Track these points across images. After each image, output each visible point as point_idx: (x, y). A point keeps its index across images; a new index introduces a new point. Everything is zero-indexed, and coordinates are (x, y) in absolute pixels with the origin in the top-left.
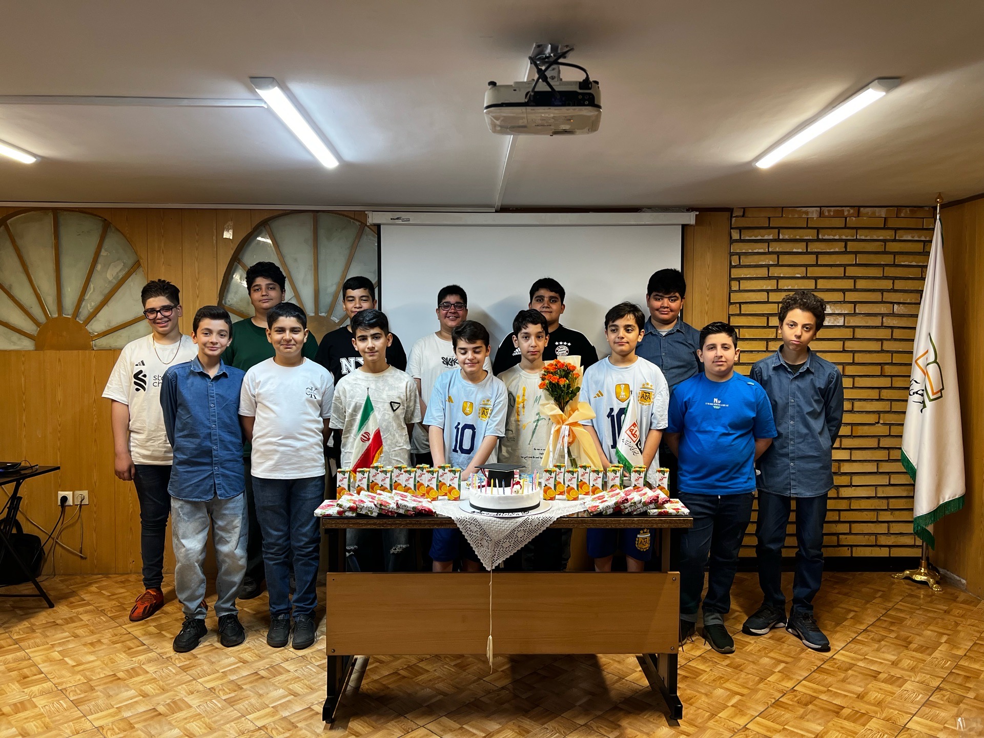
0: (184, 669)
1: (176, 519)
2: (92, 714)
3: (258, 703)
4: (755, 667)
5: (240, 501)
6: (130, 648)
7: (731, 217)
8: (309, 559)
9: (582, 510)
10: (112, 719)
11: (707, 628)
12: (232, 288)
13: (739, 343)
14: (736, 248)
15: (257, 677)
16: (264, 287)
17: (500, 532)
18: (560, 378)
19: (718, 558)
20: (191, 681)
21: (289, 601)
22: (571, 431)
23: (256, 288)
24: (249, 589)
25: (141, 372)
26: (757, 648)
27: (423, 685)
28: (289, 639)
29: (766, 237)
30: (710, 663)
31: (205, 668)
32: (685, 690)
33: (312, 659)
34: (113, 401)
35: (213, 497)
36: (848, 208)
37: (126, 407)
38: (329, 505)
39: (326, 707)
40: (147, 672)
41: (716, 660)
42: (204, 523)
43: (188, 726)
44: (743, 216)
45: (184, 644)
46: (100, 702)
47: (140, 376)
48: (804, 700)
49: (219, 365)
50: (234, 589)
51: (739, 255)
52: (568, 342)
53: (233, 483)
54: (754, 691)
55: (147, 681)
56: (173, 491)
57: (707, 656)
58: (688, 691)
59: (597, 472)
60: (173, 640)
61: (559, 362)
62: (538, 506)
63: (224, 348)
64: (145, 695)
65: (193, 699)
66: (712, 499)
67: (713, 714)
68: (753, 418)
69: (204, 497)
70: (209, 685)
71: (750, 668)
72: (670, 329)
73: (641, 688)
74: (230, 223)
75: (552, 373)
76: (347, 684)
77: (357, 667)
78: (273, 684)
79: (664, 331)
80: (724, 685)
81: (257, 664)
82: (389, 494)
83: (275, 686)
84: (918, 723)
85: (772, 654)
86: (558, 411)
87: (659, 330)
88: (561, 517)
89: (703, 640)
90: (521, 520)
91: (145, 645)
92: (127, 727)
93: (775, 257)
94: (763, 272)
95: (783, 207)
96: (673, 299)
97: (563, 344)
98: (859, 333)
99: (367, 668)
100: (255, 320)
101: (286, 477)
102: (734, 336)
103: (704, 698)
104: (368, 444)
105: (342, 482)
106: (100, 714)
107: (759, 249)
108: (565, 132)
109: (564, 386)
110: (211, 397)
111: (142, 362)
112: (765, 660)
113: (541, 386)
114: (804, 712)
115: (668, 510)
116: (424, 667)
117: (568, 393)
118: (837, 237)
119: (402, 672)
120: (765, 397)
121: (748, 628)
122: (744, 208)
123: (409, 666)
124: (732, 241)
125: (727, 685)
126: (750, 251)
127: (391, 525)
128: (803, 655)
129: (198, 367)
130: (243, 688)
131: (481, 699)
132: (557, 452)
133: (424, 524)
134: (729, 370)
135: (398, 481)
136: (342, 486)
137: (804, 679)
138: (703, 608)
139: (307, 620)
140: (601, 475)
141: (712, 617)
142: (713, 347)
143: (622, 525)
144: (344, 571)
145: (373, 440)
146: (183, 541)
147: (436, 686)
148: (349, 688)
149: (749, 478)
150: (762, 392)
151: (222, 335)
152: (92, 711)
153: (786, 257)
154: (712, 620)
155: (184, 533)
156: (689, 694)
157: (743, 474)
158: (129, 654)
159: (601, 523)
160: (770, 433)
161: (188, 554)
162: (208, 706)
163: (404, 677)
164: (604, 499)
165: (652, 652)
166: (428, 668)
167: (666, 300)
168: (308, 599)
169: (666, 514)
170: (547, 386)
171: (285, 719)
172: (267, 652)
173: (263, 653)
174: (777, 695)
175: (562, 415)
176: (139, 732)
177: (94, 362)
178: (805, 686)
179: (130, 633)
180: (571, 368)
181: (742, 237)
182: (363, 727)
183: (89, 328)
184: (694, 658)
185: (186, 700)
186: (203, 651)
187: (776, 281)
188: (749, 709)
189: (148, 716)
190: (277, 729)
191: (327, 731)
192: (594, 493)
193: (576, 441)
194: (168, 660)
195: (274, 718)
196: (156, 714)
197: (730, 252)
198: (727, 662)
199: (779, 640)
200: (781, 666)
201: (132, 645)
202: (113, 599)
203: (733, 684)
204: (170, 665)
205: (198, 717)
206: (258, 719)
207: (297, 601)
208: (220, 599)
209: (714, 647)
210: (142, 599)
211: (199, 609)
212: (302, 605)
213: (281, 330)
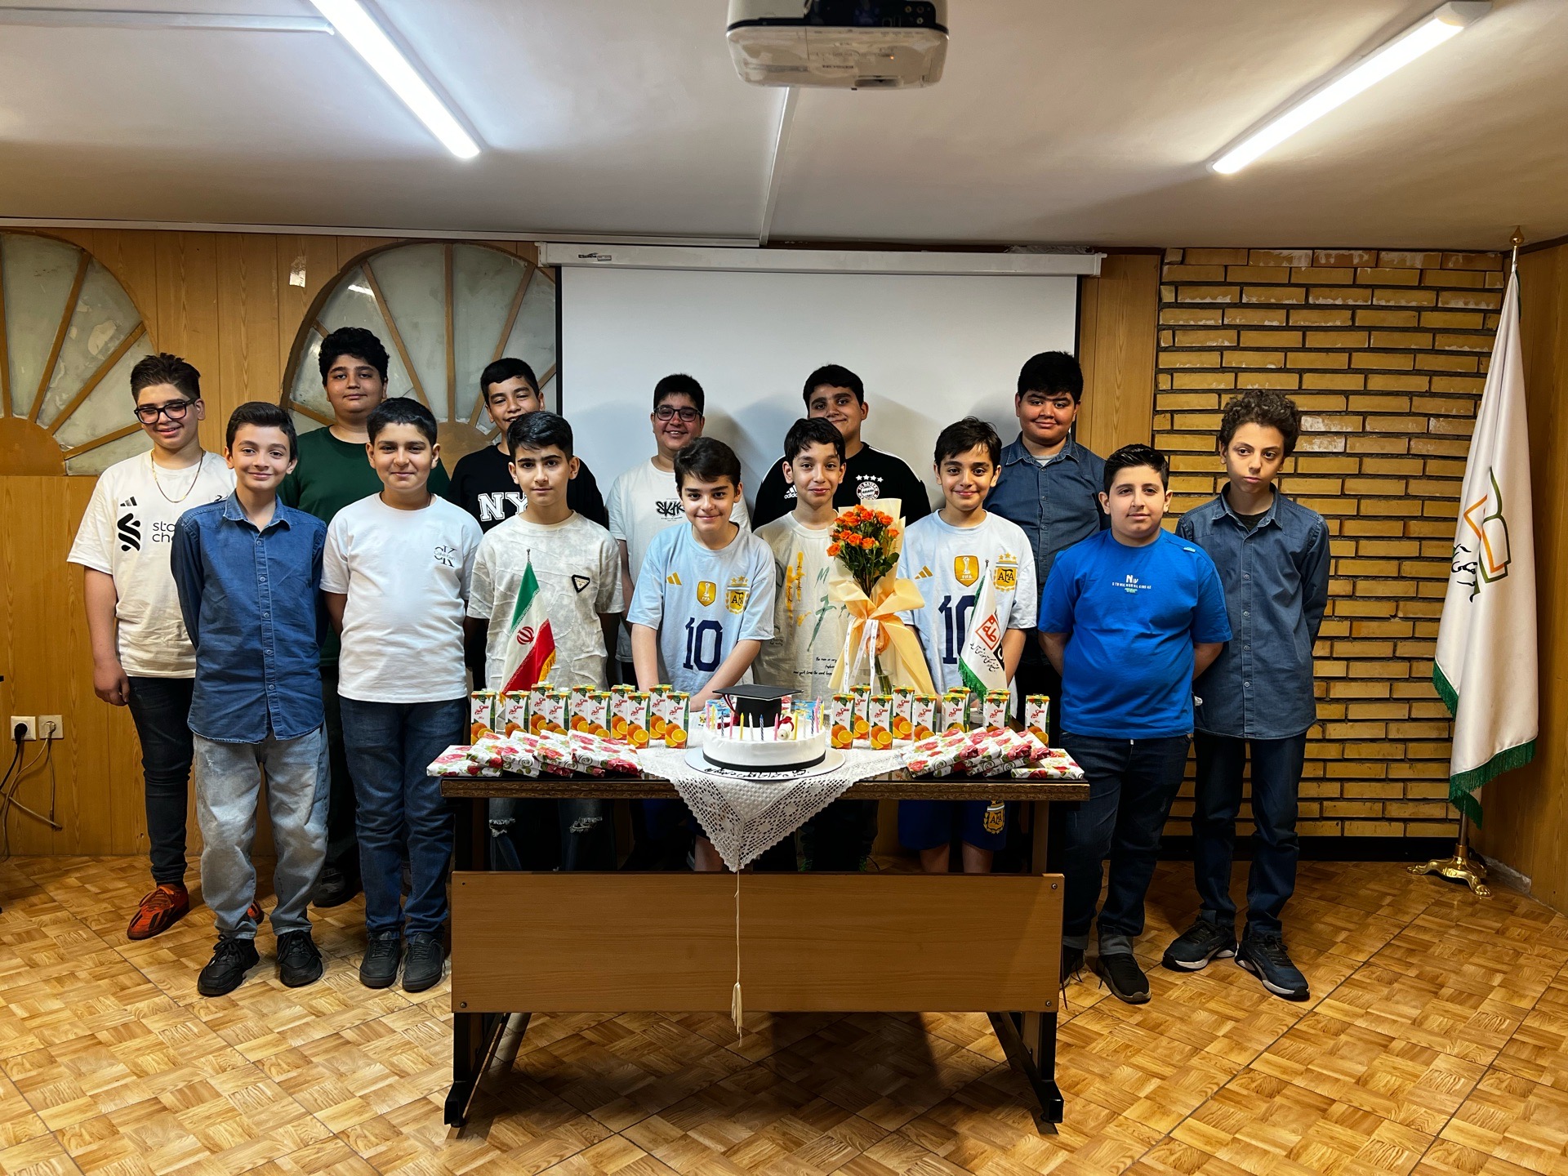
0: (214, 1026)
1: (201, 771)
2: (47, 1107)
4: (1184, 1028)
5: (315, 742)
6: (124, 988)
7: (1162, 263)
8: (434, 841)
9: (899, 768)
10: (79, 1117)
11: (1105, 958)
12: (306, 372)
13: (1171, 480)
14: (1169, 317)
15: (337, 1041)
16: (351, 373)
17: (754, 805)
18: (864, 537)
19: (1126, 844)
20: (224, 1047)
21: (400, 910)
22: (881, 629)
23: (339, 373)
25: (132, 516)
26: (1188, 994)
27: (622, 1057)
28: (398, 973)
29: (1219, 300)
30: (1109, 1021)
31: (250, 1024)
32: (1067, 1068)
33: (435, 1010)
34: (88, 569)
35: (264, 736)
36: (1360, 252)
37: (110, 579)
38: (455, 756)
39: (452, 1099)
40: (150, 1032)
41: (1119, 1016)
42: (250, 777)
43: (210, 1131)
44: (1182, 262)
45: (217, 981)
46: (63, 1085)
47: (129, 524)
48: (1268, 1087)
49: (273, 507)
50: (305, 889)
51: (1174, 329)
52: (877, 476)
53: (303, 711)
54: (1184, 1070)
55: (148, 1047)
56: (197, 725)
57: (1104, 1008)
58: (1073, 1071)
59: (926, 701)
60: (199, 974)
61: (863, 509)
62: (822, 760)
63: (282, 477)
64: (141, 1073)
66: (1120, 745)
67: (1115, 1113)
68: (1193, 608)
69: (250, 736)
70: (253, 1057)
71: (1176, 1029)
72: (1055, 455)
73: (992, 1065)
74: (302, 259)
75: (851, 529)
76: (492, 1055)
77: (510, 1026)
78: (366, 1055)
79: (1044, 457)
80: (1134, 1060)
81: (340, 1018)
83: (369, 1057)
84: (1460, 1130)
85: (1212, 1005)
86: (859, 594)
87: (1036, 457)
88: (861, 780)
89: (1098, 979)
90: (791, 785)
91: (150, 982)
92: (105, 1133)
93: (1234, 333)
94: (1212, 360)
95: (1249, 249)
96: (1060, 402)
97: (870, 480)
98: (1370, 466)
99: (528, 1027)
100: (336, 431)
101: (397, 699)
102: (1164, 470)
103: (1098, 1084)
104: (530, 646)
105: (480, 714)
106: (62, 1107)
107: (1207, 320)
108: (880, 82)
109: (872, 551)
110: (261, 564)
111: (133, 499)
112: (1201, 1016)
113: (831, 551)
114: (1268, 1109)
115: (1046, 770)
116: (626, 1025)
117: (877, 564)
118: (1339, 302)
119: (589, 1035)
120: (1213, 573)
121: (1173, 960)
122: (1184, 249)
123: (600, 1024)
124: (1162, 306)
125: (1139, 1060)
126: (1192, 323)
127: (562, 791)
128: (1264, 1007)
129: (236, 510)
130: (311, 1062)
131: (720, 1083)
132: (857, 664)
133: (622, 791)
134: (1155, 527)
135: (579, 714)
136: (480, 721)
137: (1266, 1050)
138: (1099, 926)
139: (428, 943)
140: (931, 706)
141: (1114, 941)
142: (1128, 489)
145: (538, 640)
146: (215, 810)
147: (644, 1059)
148: (495, 1062)
149: (1183, 711)
150: (1208, 564)
151: (277, 454)
152: (48, 1101)
153: (1253, 334)
154: (1113, 947)
155: (217, 795)
156: (1074, 1077)
157: (1173, 704)
159: (930, 791)
160: (1219, 635)
161: (223, 832)
163: (591, 1043)
164: (936, 750)
165: (1012, 1009)
166: (633, 1026)
167: (1049, 404)
168: (432, 907)
169: (1044, 777)
170: (842, 552)
171: (380, 1118)
172: (358, 996)
173: (352, 998)
174: (1223, 1078)
175: (866, 601)
176: (126, 1142)
177: (68, 496)
178: (1268, 1062)
179: (126, 960)
180: (884, 520)
181: (1179, 299)
182: (516, 1135)
183: (59, 437)
184: (1082, 1010)
185: (212, 1082)
186: (248, 994)
187: (1234, 374)
188: (1175, 1103)
189: (143, 1112)
190: (366, 1137)
191: (452, 1141)
192: (918, 736)
193: (890, 646)
194: (187, 1009)
195: (362, 1117)
196: (157, 1109)
197: (1158, 325)
198: (1138, 1018)
199: (1224, 979)
200: (1229, 1026)
201: (128, 983)
202: (104, 900)
203: (1148, 1059)
204: (190, 1020)
205: (230, 1114)
206: (334, 1118)
207: (412, 910)
208: (280, 904)
209: (1116, 991)
210: (149, 902)
211: (244, 923)
212: (421, 916)
213: (391, 447)
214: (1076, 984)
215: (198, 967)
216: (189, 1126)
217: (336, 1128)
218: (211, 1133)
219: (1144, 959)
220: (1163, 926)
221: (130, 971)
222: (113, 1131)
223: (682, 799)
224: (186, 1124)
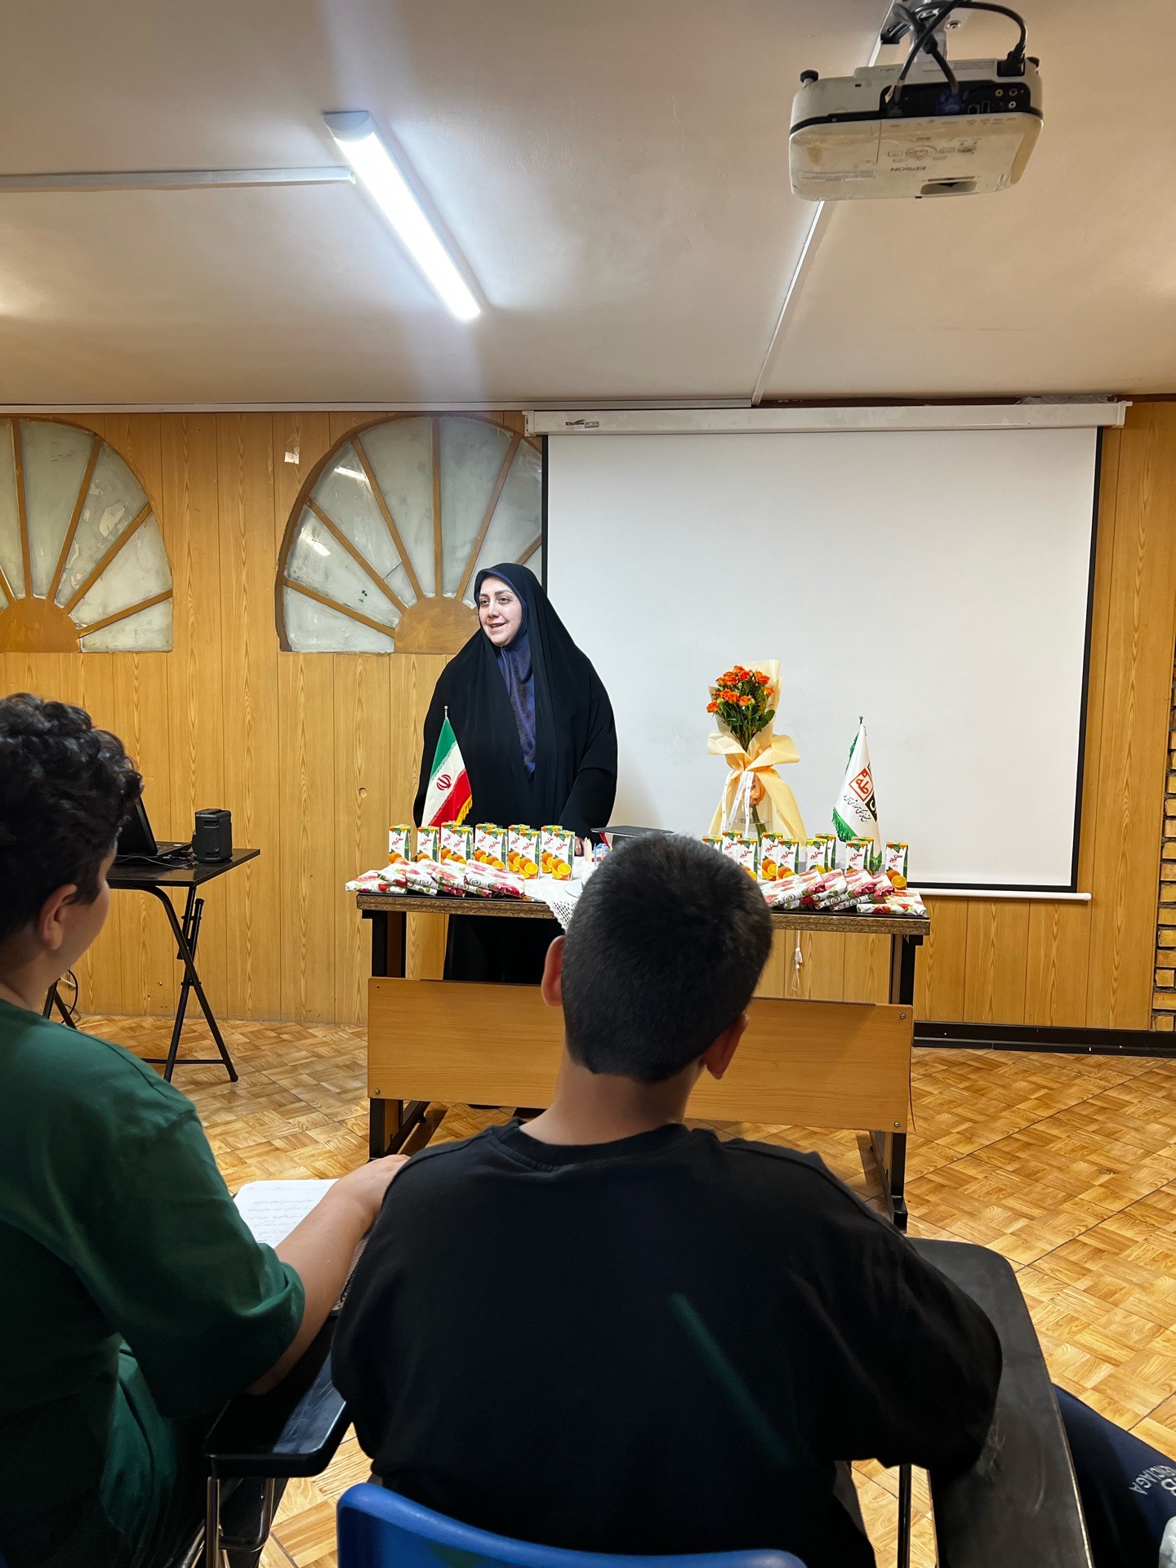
22: (756, 780)
30: (987, 1167)
38: (370, 877)
41: (996, 1162)
57: (983, 1155)
74: (296, 440)
86: (736, 748)
103: (966, 1220)
104: (448, 792)
105: (396, 845)
113: (710, 708)
136: (396, 851)
145: (455, 787)
169: (887, 913)
170: (720, 709)
175: (743, 755)
177: (82, 672)
183: (74, 616)
193: (765, 797)
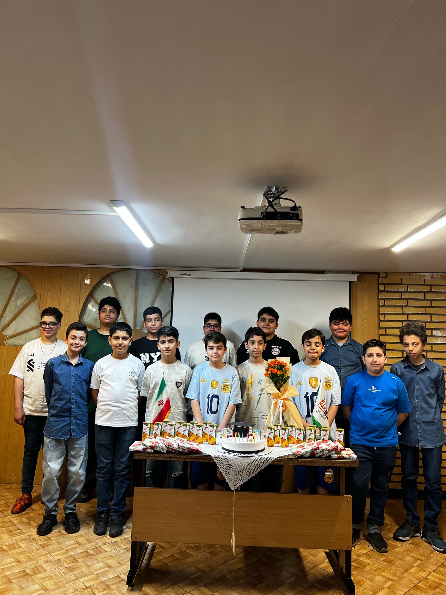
0: (43, 546)
1: (46, 449)
3: (87, 571)
4: (401, 563)
5: (85, 439)
6: (11, 531)
7: (379, 277)
8: (124, 479)
9: (291, 454)
11: (370, 535)
12: (87, 312)
13: (387, 352)
14: (382, 295)
15: (87, 554)
16: (108, 311)
17: (240, 465)
18: (277, 370)
19: (376, 488)
20: (47, 554)
21: (109, 506)
22: (284, 403)
23: (104, 310)
24: (84, 496)
25: (32, 360)
26: (403, 550)
27: (190, 564)
28: (107, 530)
29: (400, 290)
30: (372, 559)
31: (56, 546)
32: (356, 576)
33: (121, 544)
34: (15, 377)
35: (69, 437)
37: (22, 381)
38: (138, 445)
39: (129, 575)
40: (21, 547)
41: (376, 557)
42: (62, 452)
43: (44, 583)
44: (386, 277)
45: (44, 530)
47: (31, 363)
48: (434, 585)
49: (78, 357)
50: (76, 495)
51: (384, 300)
52: (279, 346)
53: (82, 428)
54: (401, 578)
55: (20, 553)
56: (47, 433)
57: (371, 554)
58: (359, 577)
59: (300, 430)
60: (37, 527)
62: (263, 450)
63: (82, 347)
64: (19, 562)
65: (48, 566)
66: (370, 449)
67: (375, 593)
68: (396, 399)
69: (65, 437)
70: (57, 558)
71: (398, 563)
72: (344, 343)
73: (328, 573)
74: (89, 275)
75: (273, 367)
76: (142, 561)
77: (148, 551)
78: (97, 559)
79: (341, 343)
80: (382, 574)
81: (87, 545)
82: (173, 439)
83: (98, 560)
85: (412, 554)
86: (276, 391)
87: (338, 343)
88: (278, 458)
89: (368, 543)
90: (253, 458)
91: (20, 529)
92: (7, 581)
93: (406, 301)
94: (399, 310)
95: (409, 273)
96: (345, 324)
97: (276, 348)
99: (155, 552)
100: (100, 331)
101: (115, 425)
102: (384, 348)
103: (368, 582)
104: (162, 407)
105: (145, 430)
107: (396, 296)
108: (283, 233)
109: (280, 375)
110: (73, 376)
111: (33, 354)
112: (408, 558)
113: (266, 375)
114: (434, 593)
115: (343, 455)
116: (191, 553)
117: (282, 380)
118: (442, 291)
119: (176, 556)
120: (403, 387)
121: (397, 536)
122: (387, 273)
123: (181, 552)
124: (380, 292)
125: (384, 574)
126: (391, 297)
127: (174, 458)
128: (432, 555)
129: (66, 358)
130: (78, 561)
131: (226, 576)
132: (275, 416)
133: (194, 459)
134: (382, 369)
135: (179, 431)
136: (146, 432)
137: (433, 571)
138: (367, 521)
139: (118, 518)
140: (302, 432)
141: (374, 527)
142: (371, 355)
143: (316, 464)
144: (145, 486)
145: (165, 405)
146: (49, 463)
147: (198, 566)
148: (143, 564)
149: (394, 437)
150: (401, 384)
151: (82, 340)
153: (412, 301)
154: (374, 530)
155: (50, 458)
156: (360, 579)
157: (390, 434)
158: (10, 535)
159: (303, 462)
160: (407, 410)
161: (51, 472)
162: (57, 571)
163: (178, 559)
164: (304, 447)
165: (334, 548)
166: (193, 553)
167: (341, 325)
168: (121, 504)
169: (343, 458)
170: (270, 375)
171: (103, 582)
172: (93, 538)
173: (91, 538)
174: (416, 582)
175: (278, 393)
176: (15, 585)
177: (5, 352)
178: (433, 576)
179: (11, 521)
180: (284, 364)
181: (386, 289)
182: (152, 591)
183: (4, 333)
184: (362, 554)
185: (43, 566)
186: (54, 535)
187: (407, 315)
188: (398, 590)
189: (20, 575)
190: (98, 588)
191: (128, 592)
192: (298, 443)
193: (287, 410)
194: (33, 540)
195: (96, 581)
196: (25, 574)
197: (379, 298)
198: (384, 558)
199: (417, 545)
200: (419, 562)
201: (12, 529)
202: (2, 500)
203: (388, 574)
204: (34, 544)
205: (50, 578)
206: (87, 581)
207: (113, 505)
208: (67, 502)
209: (375, 548)
210: (20, 500)
211: (54, 508)
212: (117, 508)
213: (117, 338)
214: (359, 544)
215: (36, 525)
216: (36, 581)
217: (88, 585)
218: (44, 584)
219: (385, 536)
220: (393, 524)
221: (13, 525)
222: (10, 582)
223: (215, 462)
224: (35, 580)
